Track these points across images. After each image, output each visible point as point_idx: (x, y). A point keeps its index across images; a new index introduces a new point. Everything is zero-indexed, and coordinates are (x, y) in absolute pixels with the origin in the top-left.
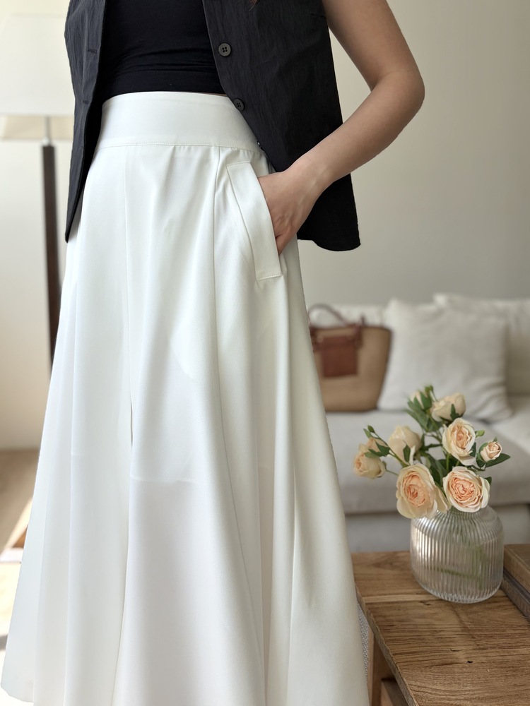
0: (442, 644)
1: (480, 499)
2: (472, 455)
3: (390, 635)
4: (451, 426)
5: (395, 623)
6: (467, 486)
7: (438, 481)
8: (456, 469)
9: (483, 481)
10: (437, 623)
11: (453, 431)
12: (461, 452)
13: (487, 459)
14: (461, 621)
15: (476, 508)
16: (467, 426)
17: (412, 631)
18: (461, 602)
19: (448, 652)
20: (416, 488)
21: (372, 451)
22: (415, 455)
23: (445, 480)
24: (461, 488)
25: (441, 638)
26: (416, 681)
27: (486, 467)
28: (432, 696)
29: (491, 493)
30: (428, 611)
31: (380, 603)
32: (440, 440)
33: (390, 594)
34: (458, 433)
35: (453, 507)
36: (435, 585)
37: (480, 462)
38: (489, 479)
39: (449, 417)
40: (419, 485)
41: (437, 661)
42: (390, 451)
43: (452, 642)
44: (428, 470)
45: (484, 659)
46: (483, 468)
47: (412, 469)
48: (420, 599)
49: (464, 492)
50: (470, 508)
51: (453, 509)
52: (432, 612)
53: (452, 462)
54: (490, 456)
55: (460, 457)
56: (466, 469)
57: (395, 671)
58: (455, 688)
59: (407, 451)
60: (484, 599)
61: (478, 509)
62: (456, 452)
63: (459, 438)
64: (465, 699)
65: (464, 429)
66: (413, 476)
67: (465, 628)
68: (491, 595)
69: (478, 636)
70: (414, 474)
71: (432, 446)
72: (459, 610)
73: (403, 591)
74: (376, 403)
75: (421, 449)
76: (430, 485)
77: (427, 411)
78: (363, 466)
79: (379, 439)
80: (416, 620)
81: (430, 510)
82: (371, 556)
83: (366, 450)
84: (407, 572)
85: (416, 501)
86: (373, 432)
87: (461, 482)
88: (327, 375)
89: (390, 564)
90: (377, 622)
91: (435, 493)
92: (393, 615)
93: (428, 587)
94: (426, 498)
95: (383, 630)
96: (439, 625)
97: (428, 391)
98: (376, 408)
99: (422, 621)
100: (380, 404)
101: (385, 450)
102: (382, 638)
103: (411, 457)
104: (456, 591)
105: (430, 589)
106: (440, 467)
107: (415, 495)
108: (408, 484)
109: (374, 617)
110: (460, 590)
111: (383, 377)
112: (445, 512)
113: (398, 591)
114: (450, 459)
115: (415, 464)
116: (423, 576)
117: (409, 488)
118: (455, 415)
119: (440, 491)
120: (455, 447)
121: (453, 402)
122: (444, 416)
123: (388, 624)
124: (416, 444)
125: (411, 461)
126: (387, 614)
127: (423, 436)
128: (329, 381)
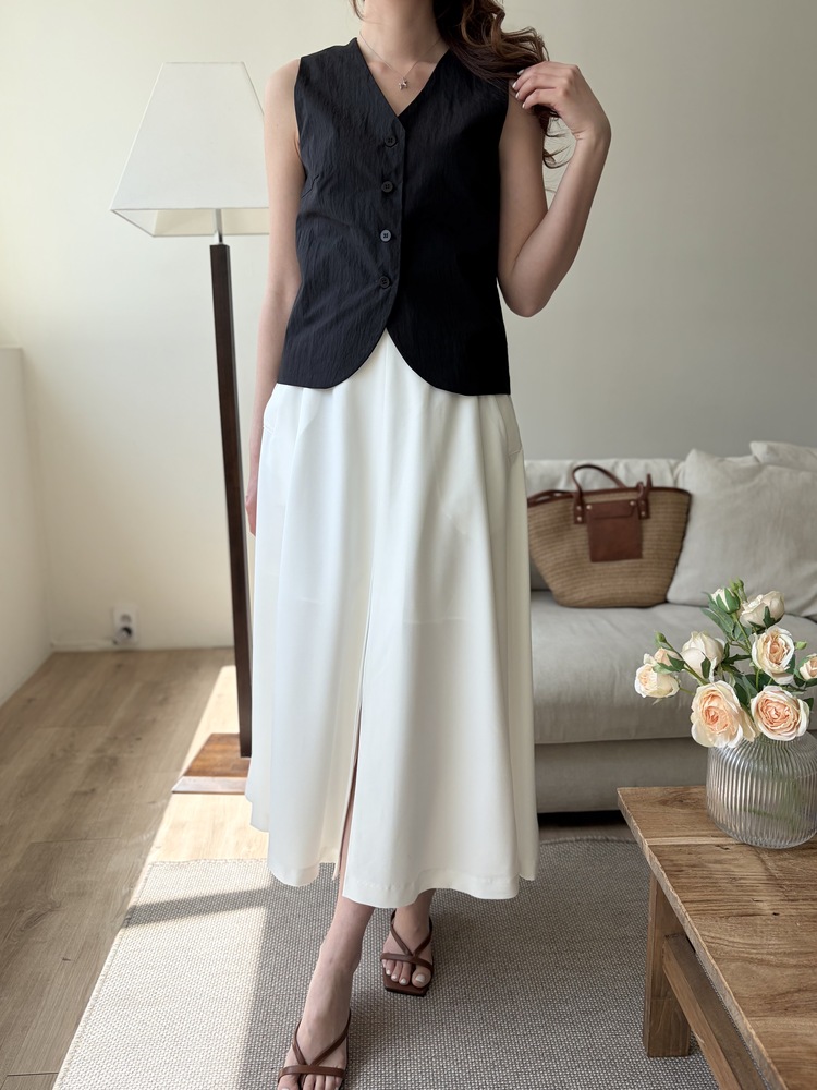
0: (742, 893)
1: (797, 725)
2: (790, 672)
3: (679, 880)
4: (764, 636)
5: (684, 868)
6: (781, 711)
7: (744, 702)
8: (768, 691)
9: (801, 702)
10: (736, 870)
11: (766, 641)
12: (776, 668)
13: (807, 677)
14: (767, 869)
15: (790, 736)
16: (783, 636)
17: (707, 878)
18: (768, 847)
19: (749, 902)
20: (717, 712)
21: (663, 665)
22: (716, 669)
23: (753, 702)
24: (773, 712)
25: (742, 886)
26: (710, 931)
27: (807, 686)
28: (729, 949)
29: (810, 719)
30: (727, 856)
31: (666, 846)
32: (749, 651)
33: (679, 836)
34: (772, 644)
35: (762, 734)
36: (735, 827)
37: (799, 681)
38: (809, 701)
39: (762, 624)
40: (721, 707)
41: (735, 912)
42: (685, 665)
43: (755, 891)
44: (732, 690)
45: (793, 912)
46: (802, 688)
47: (713, 688)
48: (718, 843)
49: (776, 717)
50: (783, 735)
51: (762, 738)
52: (730, 857)
53: (761, 680)
54: (811, 674)
55: (774, 674)
56: (781, 689)
57: (683, 920)
58: (757, 941)
59: (706, 665)
60: (797, 844)
61: (793, 738)
62: (768, 667)
63: (773, 651)
64: (768, 954)
65: (780, 640)
66: (713, 696)
67: (771, 877)
68: (805, 840)
69: (788, 886)
70: (714, 693)
71: (737, 658)
72: (765, 856)
73: (695, 833)
74: (665, 595)
75: (723, 662)
76: (734, 707)
77: (733, 615)
78: (650, 683)
79: (672, 650)
80: (711, 865)
81: (732, 737)
82: (656, 791)
83: (654, 663)
84: (700, 811)
85: (716, 726)
86: (665, 641)
87: (774, 705)
88: (594, 559)
89: (680, 801)
90: (663, 867)
91: (740, 717)
92: (682, 859)
93: (726, 829)
94: (729, 723)
95: (670, 876)
96: (738, 872)
97: (737, 589)
98: (666, 602)
99: (718, 866)
100: (671, 596)
101: (678, 664)
102: (669, 884)
103: (711, 672)
104: (762, 834)
105: (730, 831)
106: (747, 685)
107: (715, 719)
108: (706, 705)
109: (660, 861)
110: (767, 833)
111: (677, 560)
112: (752, 740)
113: (688, 833)
114: (760, 675)
115: (715, 681)
116: (721, 815)
117: (708, 711)
118: (770, 621)
119: (746, 715)
120: (767, 662)
121: (767, 603)
122: (755, 621)
123: (675, 868)
124: (718, 655)
125: (711, 677)
126: (674, 857)
127: (727, 645)
128: (598, 566)
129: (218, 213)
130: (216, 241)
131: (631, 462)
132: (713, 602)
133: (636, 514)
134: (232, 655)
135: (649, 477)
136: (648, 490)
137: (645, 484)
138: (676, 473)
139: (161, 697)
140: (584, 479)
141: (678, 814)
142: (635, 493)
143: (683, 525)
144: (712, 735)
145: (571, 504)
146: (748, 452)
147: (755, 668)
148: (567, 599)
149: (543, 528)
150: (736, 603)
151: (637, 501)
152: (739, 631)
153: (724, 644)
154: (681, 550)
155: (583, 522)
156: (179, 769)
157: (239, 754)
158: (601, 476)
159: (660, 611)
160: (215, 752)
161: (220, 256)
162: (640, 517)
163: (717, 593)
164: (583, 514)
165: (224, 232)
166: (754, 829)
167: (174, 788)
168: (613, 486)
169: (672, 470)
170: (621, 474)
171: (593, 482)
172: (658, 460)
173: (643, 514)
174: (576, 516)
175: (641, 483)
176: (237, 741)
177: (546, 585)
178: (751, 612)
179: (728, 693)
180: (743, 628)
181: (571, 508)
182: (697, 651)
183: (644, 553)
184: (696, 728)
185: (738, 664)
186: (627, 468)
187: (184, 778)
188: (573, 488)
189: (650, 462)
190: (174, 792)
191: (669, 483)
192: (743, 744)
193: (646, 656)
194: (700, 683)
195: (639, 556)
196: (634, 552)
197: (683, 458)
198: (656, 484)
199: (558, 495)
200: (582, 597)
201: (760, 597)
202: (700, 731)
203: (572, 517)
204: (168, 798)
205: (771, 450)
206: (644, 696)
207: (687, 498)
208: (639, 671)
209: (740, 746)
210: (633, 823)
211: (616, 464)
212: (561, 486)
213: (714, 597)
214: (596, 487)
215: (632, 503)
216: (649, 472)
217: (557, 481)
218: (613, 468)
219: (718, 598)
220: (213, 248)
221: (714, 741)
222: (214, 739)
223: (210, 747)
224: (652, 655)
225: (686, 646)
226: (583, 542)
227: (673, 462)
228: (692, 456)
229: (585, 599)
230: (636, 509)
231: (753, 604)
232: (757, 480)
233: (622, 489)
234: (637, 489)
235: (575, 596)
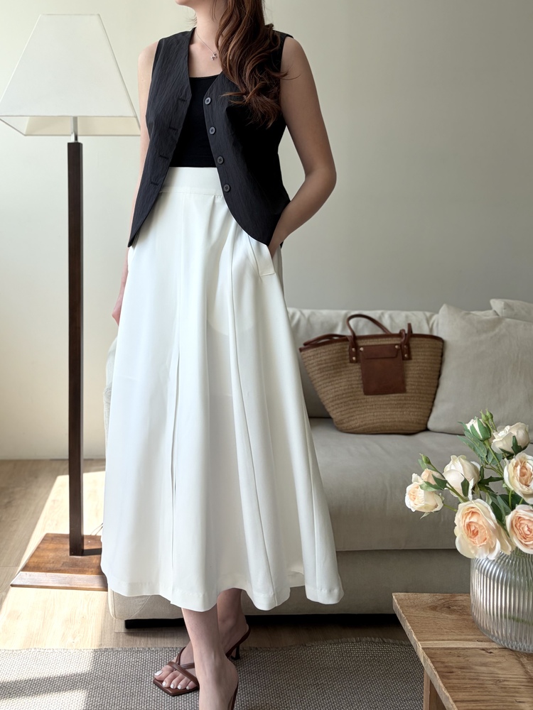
0: (505, 694)
3: (450, 681)
4: (514, 461)
5: (454, 670)
7: (500, 519)
8: (519, 508)
10: (500, 672)
11: (516, 466)
12: (525, 489)
14: (527, 672)
16: (530, 461)
17: (474, 679)
18: (527, 651)
19: (512, 702)
20: (477, 527)
21: (428, 483)
22: (473, 489)
23: (508, 519)
24: (526, 529)
25: (505, 688)
30: (491, 659)
31: (438, 649)
32: (501, 473)
33: (448, 640)
34: (521, 469)
35: (517, 548)
36: (497, 632)
39: (511, 450)
40: (481, 523)
42: (447, 485)
43: (517, 692)
44: (489, 508)
47: (472, 505)
48: (480, 647)
49: (528, 533)
51: (517, 551)
52: (494, 660)
53: (513, 500)
55: (525, 495)
56: (531, 508)
59: (465, 484)
62: (519, 489)
63: (523, 474)
65: (528, 465)
66: (473, 513)
67: (531, 680)
70: (473, 510)
71: (491, 479)
72: (524, 660)
73: (463, 637)
74: (426, 424)
75: (479, 483)
76: (491, 523)
77: (486, 442)
78: (418, 498)
79: (436, 470)
80: (477, 667)
81: (492, 550)
82: (426, 598)
83: (421, 482)
84: (465, 617)
85: (477, 539)
86: (429, 462)
87: (526, 522)
88: (367, 393)
89: (449, 608)
90: (436, 668)
91: (497, 533)
92: (452, 661)
93: (490, 634)
94: (488, 537)
95: (442, 676)
96: (502, 674)
97: (488, 420)
98: (427, 430)
99: (483, 669)
100: (430, 425)
101: (441, 484)
102: (442, 685)
103: (470, 491)
104: (521, 639)
105: (493, 636)
106: (501, 504)
107: (475, 534)
108: (467, 521)
109: (433, 662)
110: (525, 638)
111: (435, 394)
112: (508, 553)
113: (456, 638)
114: (512, 495)
115: (474, 499)
116: (485, 622)
117: (469, 525)
118: (518, 448)
119: (502, 530)
120: (518, 484)
121: (515, 433)
122: (504, 448)
123: (446, 670)
124: (474, 476)
125: (470, 496)
126: (445, 659)
127: (482, 468)
128: (370, 398)
129: (75, 119)
130: (72, 140)
131: (394, 313)
132: (468, 431)
133: (400, 357)
134: (66, 466)
135: (410, 326)
136: (409, 336)
137: (406, 332)
138: (431, 323)
139: (6, 501)
140: (356, 325)
141: (447, 619)
142: (399, 339)
143: (438, 366)
144: (474, 548)
145: (347, 346)
146: (490, 308)
147: (508, 489)
148: (345, 425)
149: (324, 366)
150: (488, 432)
151: (400, 345)
152: (492, 456)
153: (479, 467)
154: (437, 387)
155: (357, 362)
156: (18, 565)
157: (68, 553)
158: (371, 323)
159: (422, 438)
160: (50, 550)
161: (75, 152)
162: (404, 359)
163: (471, 423)
164: (357, 354)
165: (79, 133)
166: (513, 635)
167: (13, 582)
168: (380, 332)
169: (428, 321)
170: (386, 322)
171: (364, 329)
172: (415, 312)
173: (406, 355)
174: (351, 356)
175: (404, 330)
176: (68, 541)
177: (328, 413)
178: (501, 440)
179: (485, 510)
180: (495, 454)
181: (347, 349)
182: (457, 472)
183: (407, 388)
184: (459, 542)
185: (491, 485)
186: (391, 317)
187: (23, 573)
188: (348, 333)
189: (409, 313)
190: (12, 586)
191: (426, 331)
192: (501, 557)
193: (414, 476)
194: (461, 500)
195: (404, 391)
196: (399, 387)
197: (437, 312)
198: (415, 332)
199: (335, 338)
200: (357, 425)
201: (508, 428)
202: (462, 543)
203: (348, 357)
204: (7, 592)
205: (507, 306)
206: (413, 511)
207: (441, 343)
208: (409, 488)
209: (499, 558)
210: (407, 626)
211: (383, 314)
212: (338, 331)
213: (468, 426)
214: (366, 333)
215: (396, 347)
216: (409, 322)
217: (335, 326)
218: (380, 318)
219: (472, 427)
220: (69, 145)
221: (476, 553)
222: (48, 539)
223: (45, 546)
224: (420, 474)
225: (448, 468)
226: (358, 378)
227: (428, 314)
228: (444, 310)
229: (359, 426)
230: (400, 351)
231: (502, 434)
232: (497, 330)
233: (388, 335)
234: (400, 335)
235: (351, 423)
